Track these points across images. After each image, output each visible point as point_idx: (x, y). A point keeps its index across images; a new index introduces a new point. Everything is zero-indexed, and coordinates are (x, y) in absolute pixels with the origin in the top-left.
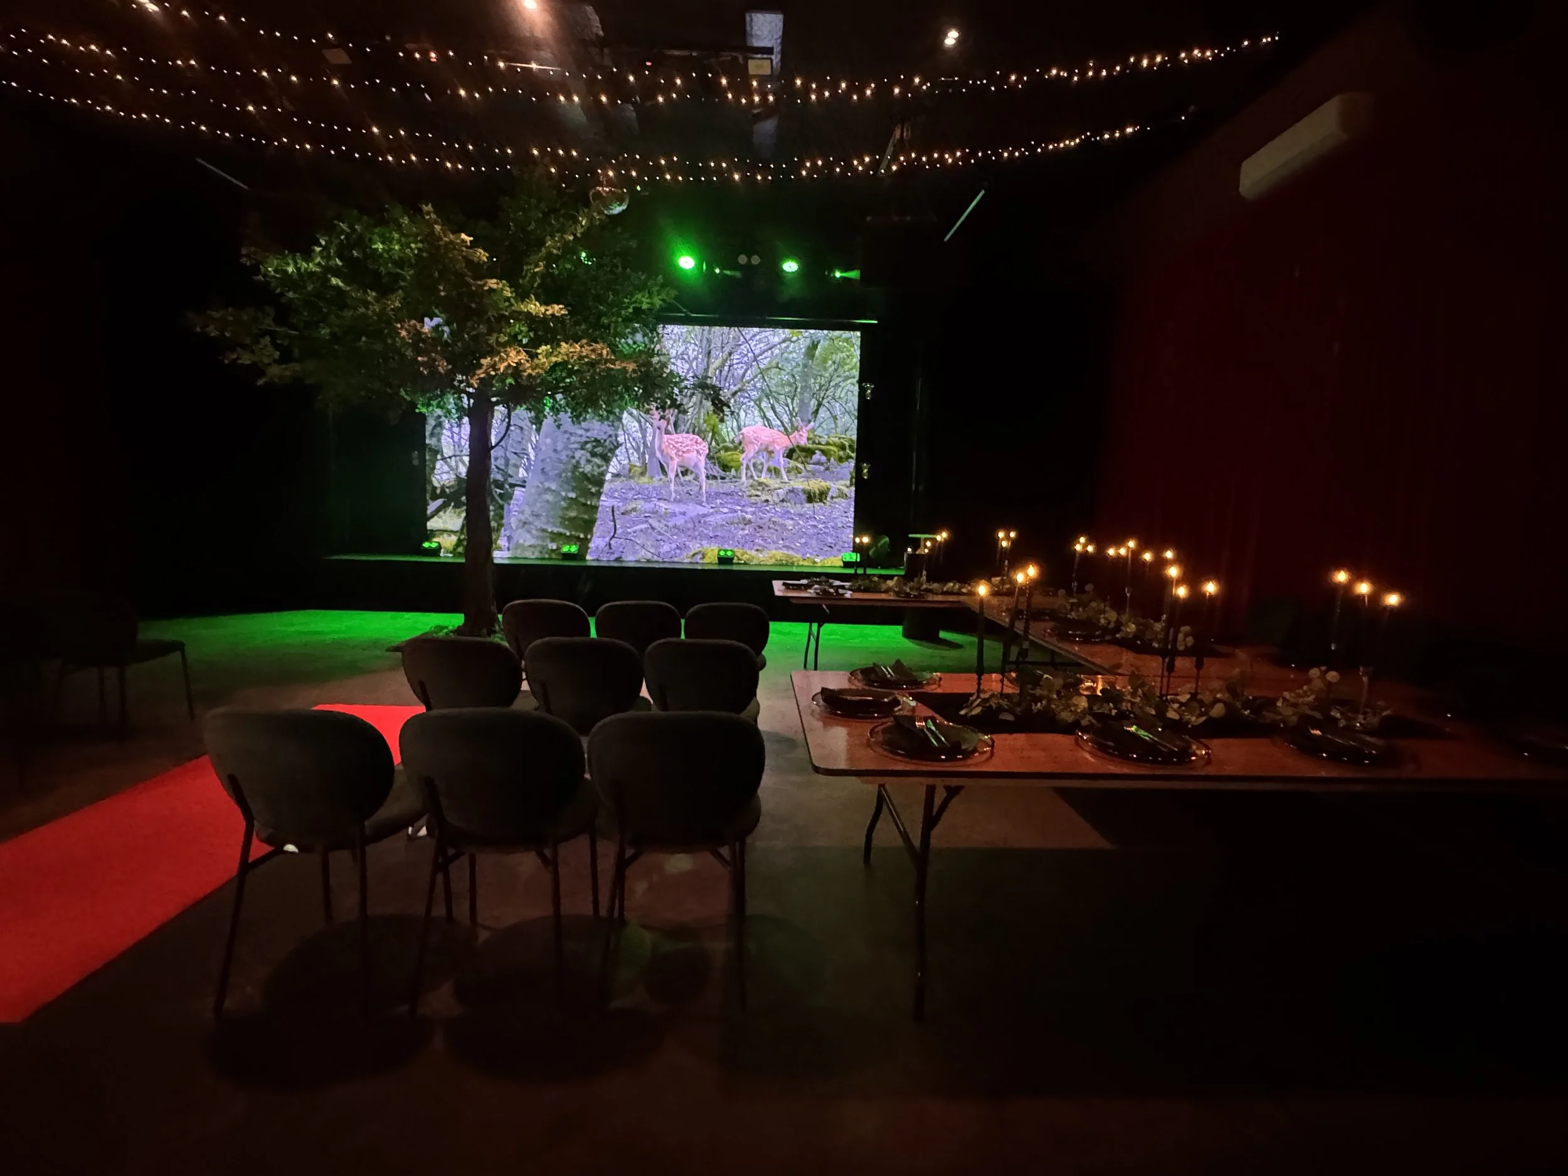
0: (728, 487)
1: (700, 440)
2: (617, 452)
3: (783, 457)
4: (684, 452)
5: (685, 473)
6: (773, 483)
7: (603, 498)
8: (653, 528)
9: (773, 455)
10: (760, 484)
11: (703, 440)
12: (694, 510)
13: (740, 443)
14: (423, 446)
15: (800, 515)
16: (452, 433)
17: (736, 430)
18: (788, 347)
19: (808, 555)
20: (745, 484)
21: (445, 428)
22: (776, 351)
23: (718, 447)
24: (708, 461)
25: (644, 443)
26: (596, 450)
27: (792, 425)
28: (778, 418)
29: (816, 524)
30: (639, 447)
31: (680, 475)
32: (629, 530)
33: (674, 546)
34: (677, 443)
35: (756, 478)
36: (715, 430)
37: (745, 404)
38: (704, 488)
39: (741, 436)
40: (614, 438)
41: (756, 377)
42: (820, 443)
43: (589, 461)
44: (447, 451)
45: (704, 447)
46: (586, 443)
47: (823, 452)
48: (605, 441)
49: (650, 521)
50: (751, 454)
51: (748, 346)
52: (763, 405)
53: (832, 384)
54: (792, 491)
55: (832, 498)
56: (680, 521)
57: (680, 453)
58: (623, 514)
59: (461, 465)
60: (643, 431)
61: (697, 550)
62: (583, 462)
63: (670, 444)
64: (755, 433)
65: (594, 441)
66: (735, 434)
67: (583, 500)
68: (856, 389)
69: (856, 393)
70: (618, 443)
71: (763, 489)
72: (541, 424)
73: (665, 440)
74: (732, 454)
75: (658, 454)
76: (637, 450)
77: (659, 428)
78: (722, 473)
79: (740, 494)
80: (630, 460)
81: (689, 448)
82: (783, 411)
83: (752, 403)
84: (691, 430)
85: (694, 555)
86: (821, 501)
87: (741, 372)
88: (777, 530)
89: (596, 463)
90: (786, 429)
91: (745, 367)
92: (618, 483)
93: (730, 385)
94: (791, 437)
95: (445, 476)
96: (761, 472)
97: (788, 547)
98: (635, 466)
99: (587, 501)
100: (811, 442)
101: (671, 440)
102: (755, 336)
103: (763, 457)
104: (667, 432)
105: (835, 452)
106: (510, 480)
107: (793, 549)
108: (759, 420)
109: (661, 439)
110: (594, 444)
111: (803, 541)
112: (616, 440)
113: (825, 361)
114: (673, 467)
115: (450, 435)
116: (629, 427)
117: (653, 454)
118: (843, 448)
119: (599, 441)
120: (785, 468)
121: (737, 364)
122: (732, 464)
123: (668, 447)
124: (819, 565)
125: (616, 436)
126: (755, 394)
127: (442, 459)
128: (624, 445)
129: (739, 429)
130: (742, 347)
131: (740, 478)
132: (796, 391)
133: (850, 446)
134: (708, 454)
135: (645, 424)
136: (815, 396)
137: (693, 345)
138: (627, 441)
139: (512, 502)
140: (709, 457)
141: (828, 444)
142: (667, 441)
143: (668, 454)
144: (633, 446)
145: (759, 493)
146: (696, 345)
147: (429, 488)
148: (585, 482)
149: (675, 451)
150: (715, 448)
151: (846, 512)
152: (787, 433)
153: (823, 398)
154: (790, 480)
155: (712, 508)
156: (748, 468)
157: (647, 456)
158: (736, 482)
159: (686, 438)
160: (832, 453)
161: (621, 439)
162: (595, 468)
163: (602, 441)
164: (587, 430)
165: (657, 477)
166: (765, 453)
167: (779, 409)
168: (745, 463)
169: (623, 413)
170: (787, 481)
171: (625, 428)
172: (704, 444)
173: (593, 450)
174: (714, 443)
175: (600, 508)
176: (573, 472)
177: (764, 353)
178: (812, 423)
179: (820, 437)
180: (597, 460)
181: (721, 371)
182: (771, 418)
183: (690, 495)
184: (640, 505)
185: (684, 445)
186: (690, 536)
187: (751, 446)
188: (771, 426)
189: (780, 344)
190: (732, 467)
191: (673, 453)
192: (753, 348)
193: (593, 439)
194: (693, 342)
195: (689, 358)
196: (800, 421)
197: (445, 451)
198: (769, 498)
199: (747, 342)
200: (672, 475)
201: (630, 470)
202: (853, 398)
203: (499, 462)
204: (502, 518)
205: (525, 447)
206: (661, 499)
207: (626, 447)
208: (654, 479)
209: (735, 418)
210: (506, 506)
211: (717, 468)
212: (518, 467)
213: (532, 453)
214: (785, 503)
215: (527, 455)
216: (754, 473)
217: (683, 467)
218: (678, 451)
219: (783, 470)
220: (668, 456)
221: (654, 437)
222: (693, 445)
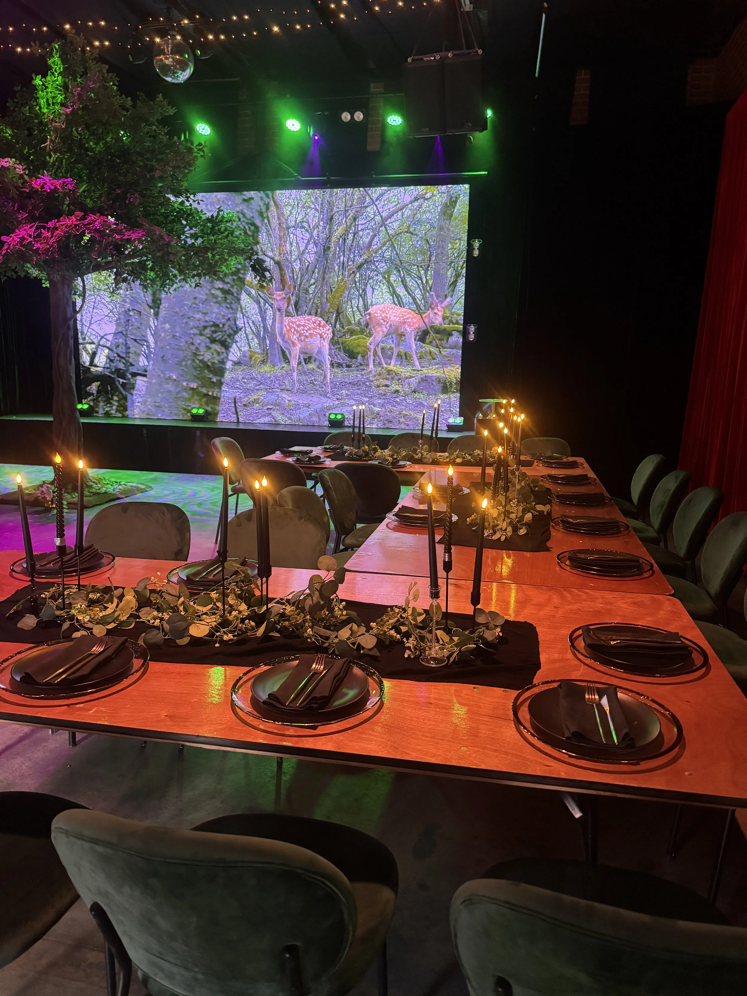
0: (353, 375)
1: (323, 322)
2: (237, 337)
3: (415, 340)
4: (306, 336)
5: (308, 360)
6: (404, 371)
7: (224, 388)
9: (403, 338)
10: (389, 372)
11: (327, 322)
12: (318, 401)
13: (367, 325)
17: (361, 308)
18: (420, 206)
20: (373, 373)
22: (407, 212)
23: (343, 330)
24: (332, 347)
25: (264, 327)
26: (215, 335)
27: (425, 302)
28: (409, 294)
30: (259, 332)
31: (303, 363)
34: (299, 326)
35: (385, 366)
36: (340, 311)
37: (372, 278)
38: (328, 377)
39: (368, 317)
40: (233, 322)
41: (384, 244)
43: (209, 348)
45: (327, 331)
46: (205, 327)
48: (224, 325)
49: (274, 413)
51: (375, 207)
52: (392, 278)
54: (425, 379)
57: (303, 338)
58: (245, 405)
60: (262, 313)
62: (202, 349)
63: (291, 327)
64: (384, 312)
65: (211, 326)
66: (361, 315)
67: (204, 390)
70: (237, 327)
71: (393, 378)
72: (159, 308)
73: (286, 323)
74: (359, 338)
75: (279, 340)
76: (258, 336)
77: (279, 310)
78: (347, 360)
79: (367, 383)
80: (250, 347)
81: (312, 332)
82: (416, 285)
83: (380, 278)
84: (313, 311)
87: (367, 240)
89: (216, 350)
90: (418, 306)
91: (371, 234)
92: (239, 373)
93: (354, 256)
94: (424, 316)
96: (390, 358)
98: (255, 353)
99: (208, 392)
100: (447, 321)
101: (292, 322)
102: (382, 195)
103: (393, 341)
104: (288, 314)
106: (132, 369)
108: (388, 296)
109: (281, 322)
110: (213, 329)
112: (235, 324)
116: (248, 309)
117: (273, 340)
119: (218, 325)
120: (417, 353)
121: (362, 230)
122: (360, 349)
123: (289, 331)
125: (235, 320)
126: (383, 267)
128: (243, 329)
129: (366, 308)
130: (368, 209)
131: (368, 365)
132: (430, 260)
134: (333, 338)
135: (265, 305)
136: (453, 265)
137: (313, 211)
138: (247, 325)
139: (134, 392)
140: (333, 342)
142: (288, 325)
143: (290, 338)
144: (252, 330)
145: (387, 382)
146: (318, 211)
148: (206, 371)
149: (298, 335)
150: (340, 330)
152: (419, 311)
154: (423, 367)
155: (338, 399)
156: (375, 354)
157: (268, 342)
158: (364, 370)
159: (309, 320)
161: (240, 323)
162: (215, 355)
163: (221, 326)
164: (206, 314)
165: (279, 365)
166: (394, 336)
167: (410, 283)
168: (372, 347)
169: (241, 294)
170: (420, 369)
171: (244, 311)
172: (328, 327)
173: (212, 336)
174: (338, 326)
175: (222, 399)
176: (193, 361)
177: (393, 215)
178: (449, 299)
180: (217, 347)
181: (345, 240)
182: (401, 294)
183: (314, 385)
184: (260, 395)
185: (306, 328)
187: (379, 329)
188: (401, 304)
189: (411, 202)
190: (358, 353)
191: (295, 337)
192: (381, 210)
193: (211, 323)
194: (313, 206)
195: (310, 227)
196: (435, 298)
198: (399, 388)
199: (374, 203)
200: (294, 363)
201: (251, 358)
203: (120, 349)
204: (126, 410)
205: (144, 334)
206: (284, 389)
207: (245, 332)
208: (276, 368)
209: (361, 296)
210: (129, 396)
211: (342, 355)
212: (138, 355)
213: (151, 340)
214: (417, 394)
215: (147, 341)
216: (382, 360)
217: (306, 353)
218: (300, 336)
219: (415, 356)
220: (289, 341)
221: (274, 320)
222: (316, 329)
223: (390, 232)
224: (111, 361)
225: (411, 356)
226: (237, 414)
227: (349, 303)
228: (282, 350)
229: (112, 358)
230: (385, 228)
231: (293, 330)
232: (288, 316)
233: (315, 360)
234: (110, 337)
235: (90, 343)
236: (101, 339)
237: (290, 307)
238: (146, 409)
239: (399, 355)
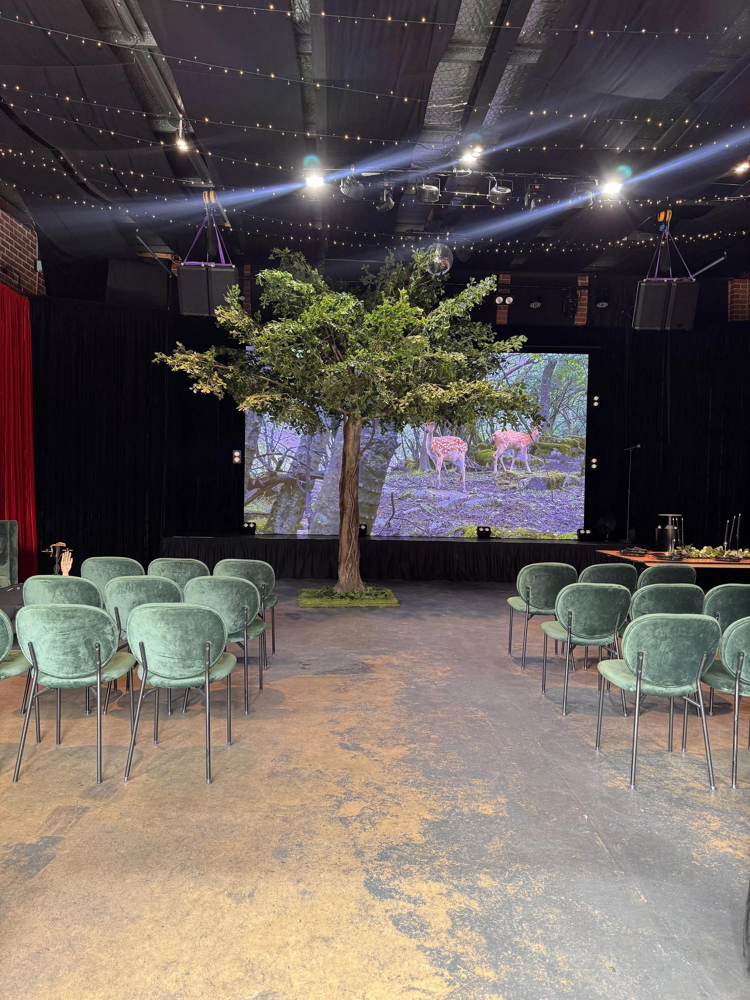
0: (483, 477)
1: (461, 441)
2: (396, 451)
3: (527, 453)
4: (448, 450)
5: (449, 466)
6: (519, 474)
7: (384, 486)
8: (424, 510)
9: (519, 452)
10: (509, 474)
12: (456, 495)
14: (241, 448)
15: (541, 499)
16: (266, 436)
17: (489, 432)
18: (531, 367)
19: (548, 531)
20: (497, 475)
21: (260, 433)
22: (522, 371)
23: (475, 446)
25: (417, 443)
26: (379, 449)
28: (523, 422)
29: (554, 505)
30: (413, 447)
32: (404, 512)
33: (440, 524)
34: (443, 443)
35: (506, 470)
36: (474, 433)
38: (464, 478)
39: (494, 437)
40: (394, 440)
42: (556, 442)
43: (373, 458)
44: (262, 450)
45: (464, 447)
46: (372, 444)
47: (558, 448)
48: (387, 442)
49: (421, 504)
50: (502, 451)
53: (566, 395)
54: (535, 480)
55: (567, 485)
56: (445, 505)
57: (446, 451)
58: (399, 499)
59: (272, 462)
60: (416, 434)
61: (459, 527)
62: (369, 459)
63: (437, 444)
65: (377, 443)
66: (489, 435)
67: (369, 489)
68: (586, 398)
69: (586, 402)
70: (396, 444)
71: (511, 479)
74: (487, 452)
75: (428, 452)
76: (412, 448)
77: (429, 432)
78: (479, 467)
79: (493, 482)
80: (406, 457)
81: (453, 447)
84: (454, 433)
85: (456, 531)
86: (558, 487)
88: (522, 511)
89: (379, 460)
92: (396, 476)
95: (260, 471)
96: (510, 464)
97: (532, 525)
98: (410, 461)
99: (372, 489)
101: (438, 440)
103: (511, 454)
104: (435, 435)
105: (569, 449)
106: (312, 474)
107: (535, 526)
109: (430, 440)
110: (378, 444)
111: (544, 519)
112: (396, 440)
113: (560, 378)
114: (440, 461)
115: (265, 438)
116: (407, 433)
117: (424, 452)
118: (575, 445)
119: (382, 442)
120: (529, 462)
122: (487, 459)
123: (435, 446)
124: (557, 538)
125: (396, 438)
127: (258, 457)
128: (401, 445)
129: (493, 431)
131: (493, 470)
133: (581, 444)
135: (418, 429)
136: (553, 405)
138: (404, 442)
139: (312, 491)
140: (468, 454)
141: (563, 442)
142: (435, 442)
143: (436, 451)
144: (408, 446)
145: (508, 482)
147: (246, 480)
148: (371, 475)
149: (442, 449)
150: (473, 446)
151: (578, 496)
153: (559, 407)
154: (533, 471)
155: (471, 493)
156: (499, 462)
157: (419, 454)
158: (490, 473)
159: (450, 439)
160: (567, 449)
161: (399, 441)
162: (379, 463)
163: (384, 442)
165: (427, 470)
166: (513, 450)
168: (497, 458)
170: (531, 472)
171: (402, 432)
172: (464, 444)
173: (377, 449)
174: (472, 443)
175: (382, 495)
177: (512, 372)
178: (550, 426)
179: (558, 437)
180: (380, 457)
183: (453, 484)
184: (414, 492)
185: (448, 445)
186: (452, 516)
187: (501, 445)
189: (524, 365)
190: (486, 462)
191: (440, 451)
193: (377, 441)
197: (260, 450)
198: (516, 485)
200: (439, 468)
201: (406, 465)
202: (583, 406)
203: (303, 459)
204: (304, 503)
205: (323, 448)
206: (430, 487)
207: (403, 446)
208: (425, 472)
209: (489, 423)
210: (308, 494)
211: (475, 463)
212: (318, 463)
213: (329, 452)
214: (529, 490)
215: (325, 453)
216: (504, 466)
217: (448, 462)
218: (444, 450)
219: (527, 464)
220: (435, 454)
221: (425, 439)
222: (456, 445)
223: (510, 383)
224: (294, 467)
225: (524, 464)
226: (393, 505)
227: (481, 428)
228: (430, 460)
229: (296, 465)
230: (507, 380)
231: (439, 446)
232: (435, 436)
233: (455, 466)
234: (295, 450)
235: (278, 454)
236: (287, 451)
237: (437, 430)
238: (321, 503)
239: (516, 463)
